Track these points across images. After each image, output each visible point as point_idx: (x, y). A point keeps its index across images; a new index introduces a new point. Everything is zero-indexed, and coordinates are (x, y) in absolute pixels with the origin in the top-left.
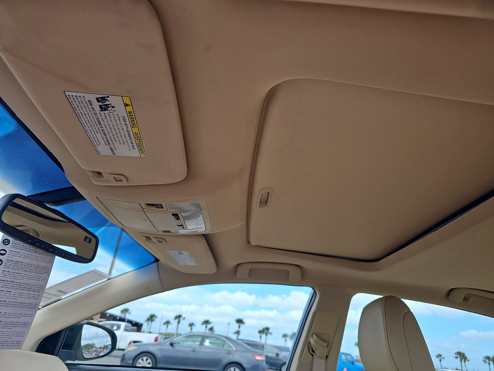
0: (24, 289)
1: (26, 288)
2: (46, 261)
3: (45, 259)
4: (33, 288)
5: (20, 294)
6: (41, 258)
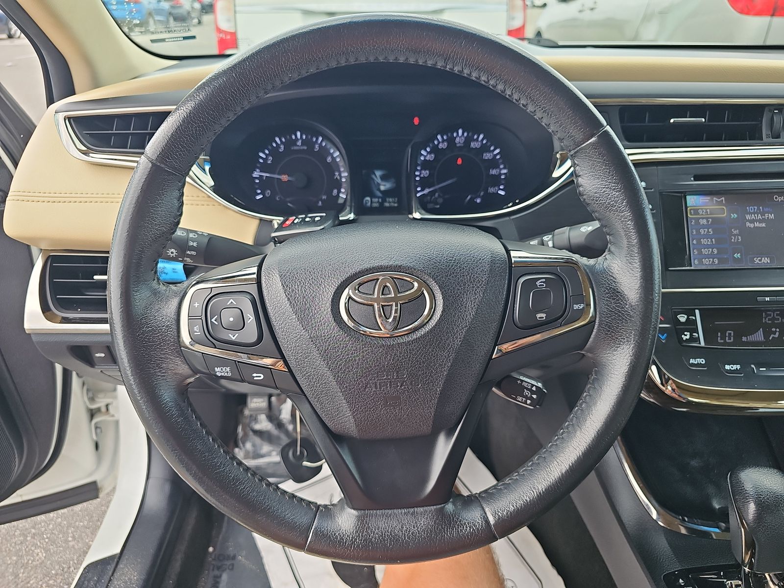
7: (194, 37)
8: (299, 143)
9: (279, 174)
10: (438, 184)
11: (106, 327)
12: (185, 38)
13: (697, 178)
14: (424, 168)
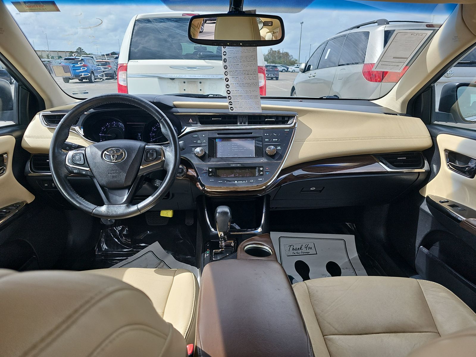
0: (244, 74)
1: (245, 73)
2: (251, 51)
3: (250, 50)
4: (250, 73)
5: (244, 78)
6: (247, 50)
7: (88, 93)
8: (114, 125)
9: (108, 134)
10: (158, 137)
11: (51, 174)
12: (84, 93)
13: (218, 134)
14: (153, 133)
